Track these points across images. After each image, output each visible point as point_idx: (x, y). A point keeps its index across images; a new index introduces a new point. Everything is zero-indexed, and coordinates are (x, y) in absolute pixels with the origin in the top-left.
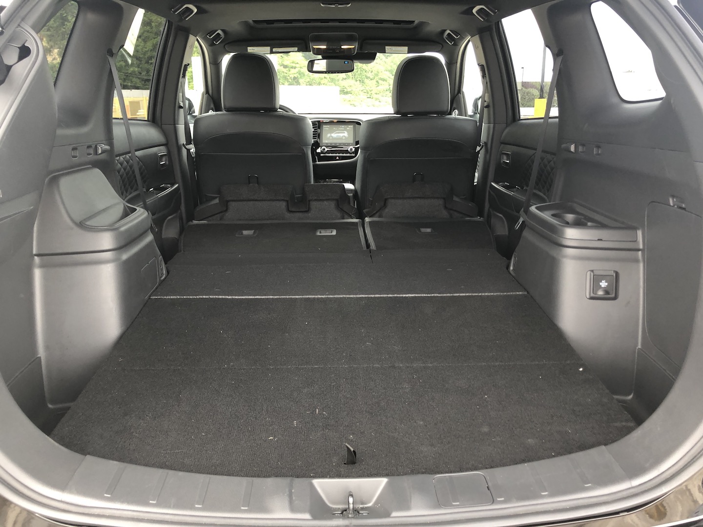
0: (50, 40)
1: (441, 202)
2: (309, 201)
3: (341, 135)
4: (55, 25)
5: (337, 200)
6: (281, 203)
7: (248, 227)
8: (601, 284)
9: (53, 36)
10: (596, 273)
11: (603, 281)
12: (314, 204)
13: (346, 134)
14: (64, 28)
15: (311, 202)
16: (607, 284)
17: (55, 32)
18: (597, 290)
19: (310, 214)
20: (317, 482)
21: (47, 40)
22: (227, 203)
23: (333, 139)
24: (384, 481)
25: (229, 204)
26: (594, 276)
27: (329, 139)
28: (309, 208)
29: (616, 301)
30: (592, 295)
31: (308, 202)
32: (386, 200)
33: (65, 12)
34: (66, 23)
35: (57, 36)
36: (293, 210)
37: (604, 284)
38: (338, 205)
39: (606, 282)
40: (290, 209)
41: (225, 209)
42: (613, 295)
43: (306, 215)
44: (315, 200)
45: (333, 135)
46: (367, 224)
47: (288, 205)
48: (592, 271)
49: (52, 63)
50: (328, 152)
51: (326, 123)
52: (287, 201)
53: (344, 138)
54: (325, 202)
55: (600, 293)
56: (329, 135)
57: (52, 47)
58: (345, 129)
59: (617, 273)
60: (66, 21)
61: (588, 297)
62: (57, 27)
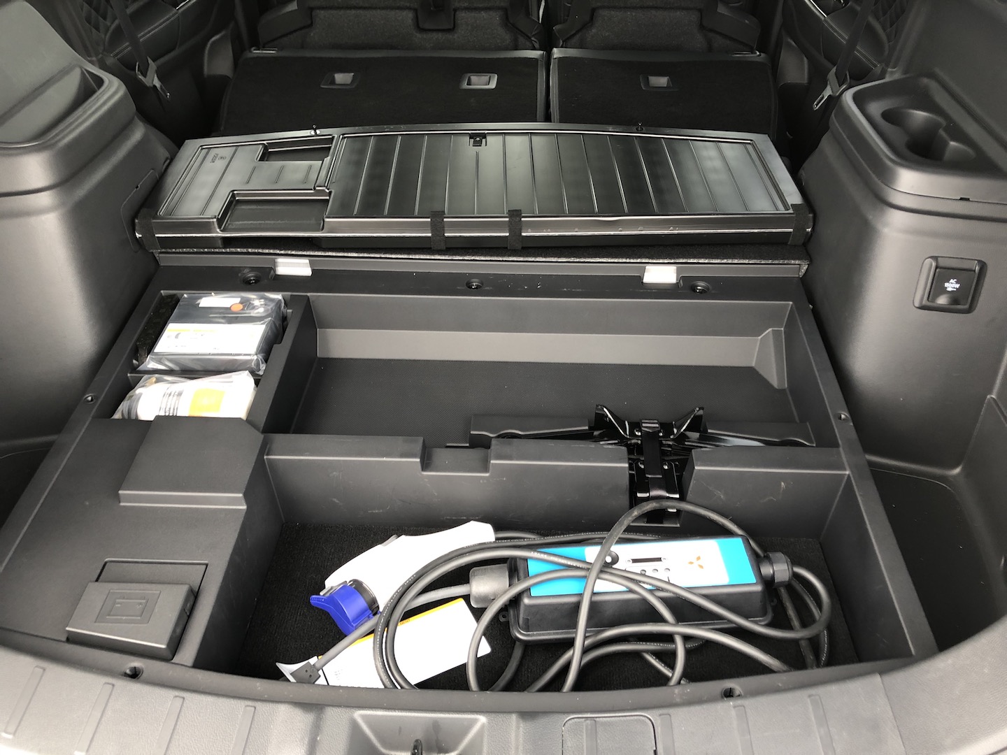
1: (694, 17)
2: (455, 10)
5: (505, 10)
6: (405, 13)
7: (343, 67)
8: (946, 285)
10: (942, 262)
11: (952, 281)
12: (462, 16)
15: (457, 13)
16: (958, 286)
18: (937, 295)
19: (456, 36)
22: (312, 12)
25: (314, 14)
26: (937, 267)
28: (454, 25)
29: (969, 315)
30: (925, 302)
31: (453, 13)
32: (594, 10)
36: (427, 26)
37: (952, 285)
38: (507, 18)
39: (957, 283)
40: (421, 26)
41: (309, 22)
42: (967, 307)
43: (449, 36)
44: (467, 9)
46: (554, 63)
47: (417, 18)
48: (935, 258)
52: (416, 10)
54: (483, 13)
55: (942, 300)
59: (983, 266)
61: (917, 304)
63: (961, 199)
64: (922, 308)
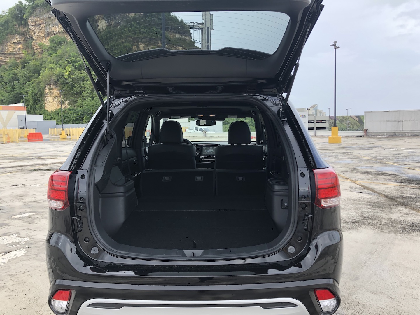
0: (65, 97)
3: (211, 151)
4: (68, 89)
9: (66, 95)
10: (283, 200)
13: (213, 151)
14: (72, 91)
17: (67, 92)
20: (184, 251)
21: (63, 97)
23: (207, 153)
24: (202, 251)
27: (205, 153)
33: (74, 82)
34: (74, 88)
35: (68, 95)
37: (286, 204)
45: (207, 151)
49: (64, 109)
50: (205, 158)
51: (204, 146)
53: (212, 152)
55: (285, 207)
56: (205, 151)
57: (65, 100)
58: (213, 149)
60: (74, 87)
62: (69, 90)
63: (284, 189)
64: (282, 209)
